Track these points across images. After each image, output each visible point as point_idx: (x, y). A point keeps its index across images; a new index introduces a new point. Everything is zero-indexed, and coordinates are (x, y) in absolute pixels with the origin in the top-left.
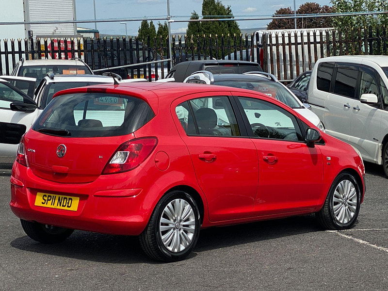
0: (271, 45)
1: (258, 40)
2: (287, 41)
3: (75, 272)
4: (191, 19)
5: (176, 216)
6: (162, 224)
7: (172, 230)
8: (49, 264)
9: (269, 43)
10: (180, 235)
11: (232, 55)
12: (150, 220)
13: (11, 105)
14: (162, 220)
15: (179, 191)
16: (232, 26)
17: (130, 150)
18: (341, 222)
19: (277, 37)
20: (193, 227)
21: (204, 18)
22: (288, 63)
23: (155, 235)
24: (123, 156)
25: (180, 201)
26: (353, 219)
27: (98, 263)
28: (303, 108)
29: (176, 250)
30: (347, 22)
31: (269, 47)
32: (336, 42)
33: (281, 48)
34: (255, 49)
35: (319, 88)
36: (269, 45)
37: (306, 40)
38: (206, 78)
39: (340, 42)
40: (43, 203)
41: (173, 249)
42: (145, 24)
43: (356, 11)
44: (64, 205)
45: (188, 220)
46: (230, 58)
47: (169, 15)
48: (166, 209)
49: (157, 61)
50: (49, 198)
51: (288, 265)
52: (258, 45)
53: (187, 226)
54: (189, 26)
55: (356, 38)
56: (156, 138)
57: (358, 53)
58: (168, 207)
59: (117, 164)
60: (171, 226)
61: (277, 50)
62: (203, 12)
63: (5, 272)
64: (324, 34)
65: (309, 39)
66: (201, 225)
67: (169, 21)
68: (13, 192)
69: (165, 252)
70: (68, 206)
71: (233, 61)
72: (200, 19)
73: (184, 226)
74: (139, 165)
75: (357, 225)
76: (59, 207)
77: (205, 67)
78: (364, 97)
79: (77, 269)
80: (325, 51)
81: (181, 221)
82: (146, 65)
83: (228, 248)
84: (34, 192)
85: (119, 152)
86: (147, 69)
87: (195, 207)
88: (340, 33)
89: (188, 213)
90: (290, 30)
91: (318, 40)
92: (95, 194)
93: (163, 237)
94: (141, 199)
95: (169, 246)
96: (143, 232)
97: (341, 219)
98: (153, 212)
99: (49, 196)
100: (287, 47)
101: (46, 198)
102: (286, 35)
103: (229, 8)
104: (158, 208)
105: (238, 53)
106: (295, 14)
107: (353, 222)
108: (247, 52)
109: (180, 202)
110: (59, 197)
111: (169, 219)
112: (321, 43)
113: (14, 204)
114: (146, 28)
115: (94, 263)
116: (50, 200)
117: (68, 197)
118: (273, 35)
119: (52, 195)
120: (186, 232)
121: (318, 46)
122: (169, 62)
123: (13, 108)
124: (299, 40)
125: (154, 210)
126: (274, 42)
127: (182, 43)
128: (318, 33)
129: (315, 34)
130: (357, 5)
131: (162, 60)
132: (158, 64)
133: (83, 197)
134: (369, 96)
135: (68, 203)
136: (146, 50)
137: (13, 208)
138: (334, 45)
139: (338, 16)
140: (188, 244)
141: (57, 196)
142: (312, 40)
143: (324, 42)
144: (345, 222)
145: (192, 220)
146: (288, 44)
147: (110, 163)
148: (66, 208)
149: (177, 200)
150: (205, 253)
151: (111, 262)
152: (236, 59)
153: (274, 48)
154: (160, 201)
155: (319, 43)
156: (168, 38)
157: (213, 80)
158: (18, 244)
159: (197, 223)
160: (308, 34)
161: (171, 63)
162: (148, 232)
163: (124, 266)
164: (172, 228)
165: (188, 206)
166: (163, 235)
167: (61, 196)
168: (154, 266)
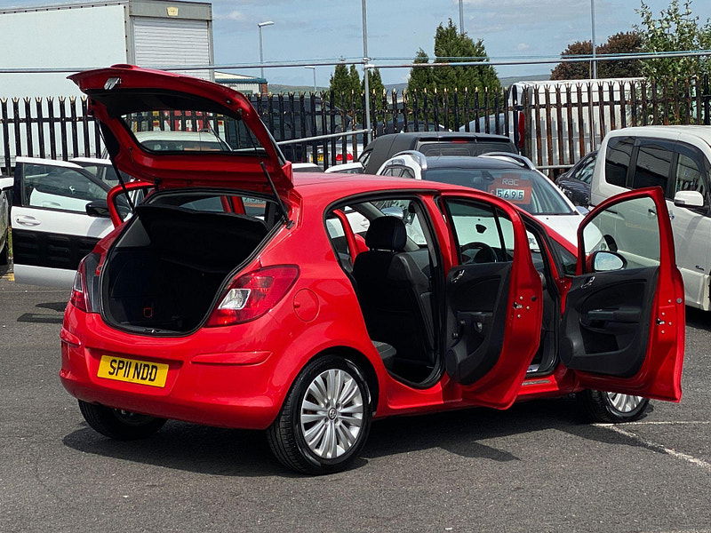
0: (538, 107)
1: (515, 98)
2: (564, 100)
3: (157, 490)
4: (416, 62)
5: (329, 398)
6: (306, 412)
7: (322, 421)
8: (118, 475)
9: (533, 103)
10: (336, 430)
11: (472, 124)
12: (284, 404)
13: (87, 206)
14: (306, 404)
15: (334, 357)
16: (486, 73)
17: (253, 286)
18: (620, 409)
19: (547, 93)
20: (359, 417)
21: (437, 61)
22: (566, 137)
23: (292, 429)
24: (241, 296)
25: (337, 372)
26: (641, 406)
27: (199, 475)
28: (576, 214)
29: (329, 455)
30: (665, 68)
31: (533, 111)
32: (648, 101)
33: (554, 111)
34: (511, 113)
35: (609, 180)
36: (534, 107)
37: (596, 98)
38: (416, 163)
39: (655, 102)
40: (110, 373)
41: (325, 453)
42: (341, 69)
43: (683, 49)
44: (145, 377)
45: (350, 404)
46: (467, 130)
47: (366, 56)
48: (312, 386)
49: (346, 133)
50: (121, 366)
51: (516, 483)
52: (516, 107)
53: (349, 414)
54: (412, 74)
55: (681, 95)
56: (298, 267)
57: (685, 121)
58: (316, 383)
59: (231, 310)
60: (321, 413)
61: (548, 114)
62: (436, 50)
63: (43, 487)
64: (627, 87)
65: (601, 97)
66: (374, 414)
67: (366, 66)
68: (64, 354)
69: (311, 458)
70: (150, 380)
71: (472, 134)
72: (431, 62)
73: (343, 414)
74: (267, 312)
75: (650, 415)
76: (136, 381)
77: (420, 143)
78: (682, 195)
79: (163, 485)
80: (628, 118)
81: (337, 406)
82: (327, 139)
83: (422, 452)
84: (97, 354)
85: (234, 290)
86: (330, 146)
87: (362, 383)
88: (654, 87)
89: (351, 392)
90: (570, 82)
91: (617, 97)
92: (194, 359)
93: (306, 434)
94: (269, 369)
95: (317, 447)
96: (274, 424)
97: (619, 404)
98: (290, 392)
99: (120, 362)
100: (564, 110)
101: (115, 365)
102: (563, 89)
103: (480, 43)
104: (298, 383)
105: (482, 120)
106: (594, 55)
107: (642, 411)
108: (497, 118)
109: (336, 376)
110: (137, 364)
111: (318, 404)
112: (622, 102)
113: (66, 375)
114: (343, 77)
115: (192, 474)
116: (122, 368)
117: (151, 364)
118: (542, 90)
119: (125, 360)
120: (347, 424)
121: (618, 107)
122: (366, 134)
123: (90, 211)
124: (585, 99)
125: (292, 388)
126: (542, 101)
127: (398, 101)
128: (616, 87)
129: (611, 88)
130: (685, 40)
131: (354, 132)
132: (348, 138)
133: (174, 364)
134: (689, 195)
135: (151, 374)
136: (327, 113)
137: (64, 380)
138: (644, 107)
139: (651, 58)
140: (350, 445)
141: (134, 362)
142: (606, 98)
143: (626, 102)
144: (627, 410)
145: (358, 403)
146: (565, 105)
147: (219, 308)
148: (147, 382)
149: (331, 372)
150: (382, 459)
151: (221, 473)
152: (478, 130)
153: (543, 112)
154: (301, 372)
155: (618, 103)
156: (364, 95)
157: (425, 167)
158: (74, 442)
159: (367, 409)
160: (601, 88)
161: (369, 135)
162: (282, 425)
163: (241, 480)
164: (322, 417)
165: (350, 381)
166: (306, 429)
167: (139, 362)
168: (291, 480)
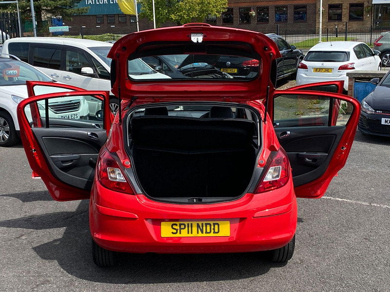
40: (173, 233)
44: (208, 231)
50: (183, 227)
70: (214, 232)
76: (200, 235)
84: (157, 222)
101: (177, 227)
110: (198, 224)
117: (212, 223)
119: (186, 223)
135: (214, 229)
141: (195, 224)
147: (264, 181)
148: (212, 234)
167: (200, 223)
